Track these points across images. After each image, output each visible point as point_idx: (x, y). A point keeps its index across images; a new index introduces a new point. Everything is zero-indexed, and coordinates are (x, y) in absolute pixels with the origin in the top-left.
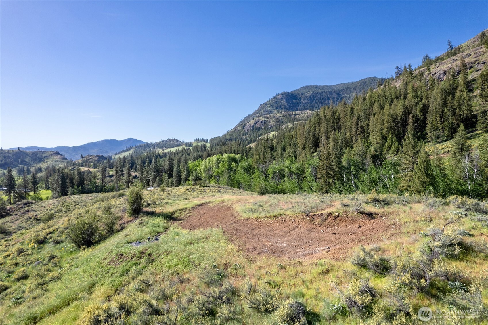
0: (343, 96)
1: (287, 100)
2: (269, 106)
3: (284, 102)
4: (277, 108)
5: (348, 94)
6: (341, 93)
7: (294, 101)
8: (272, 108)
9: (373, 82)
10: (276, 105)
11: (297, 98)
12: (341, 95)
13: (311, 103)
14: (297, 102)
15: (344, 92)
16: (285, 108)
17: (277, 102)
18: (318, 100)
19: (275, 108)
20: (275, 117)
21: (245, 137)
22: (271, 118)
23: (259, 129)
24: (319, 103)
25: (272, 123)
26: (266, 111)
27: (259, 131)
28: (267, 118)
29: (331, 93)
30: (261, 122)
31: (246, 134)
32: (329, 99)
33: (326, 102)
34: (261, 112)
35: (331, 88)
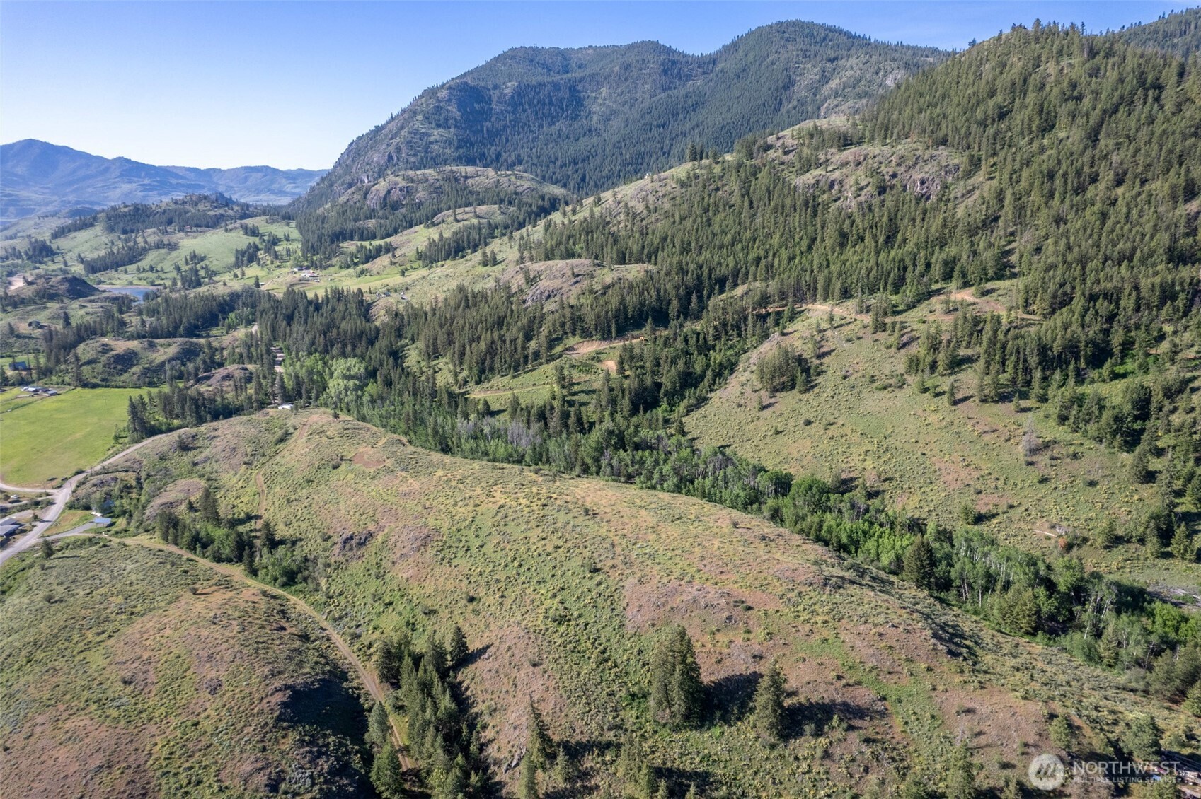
0: (582, 95)
1: (460, 107)
2: (420, 117)
3: (453, 108)
4: (438, 126)
5: (593, 91)
6: (579, 87)
7: (476, 106)
8: (427, 125)
9: (643, 66)
10: (437, 117)
11: (483, 97)
12: (578, 91)
13: (513, 112)
14: (483, 108)
15: (586, 85)
16: (456, 126)
17: (438, 109)
18: (529, 105)
19: (433, 125)
20: (427, 180)
21: (371, 223)
22: (420, 182)
23: (396, 206)
24: (529, 112)
25: (421, 195)
26: (415, 132)
27: (397, 209)
28: (412, 181)
29: (556, 86)
30: (401, 190)
31: (371, 214)
32: (551, 103)
33: (545, 111)
34: (403, 133)
35: (565, 59)
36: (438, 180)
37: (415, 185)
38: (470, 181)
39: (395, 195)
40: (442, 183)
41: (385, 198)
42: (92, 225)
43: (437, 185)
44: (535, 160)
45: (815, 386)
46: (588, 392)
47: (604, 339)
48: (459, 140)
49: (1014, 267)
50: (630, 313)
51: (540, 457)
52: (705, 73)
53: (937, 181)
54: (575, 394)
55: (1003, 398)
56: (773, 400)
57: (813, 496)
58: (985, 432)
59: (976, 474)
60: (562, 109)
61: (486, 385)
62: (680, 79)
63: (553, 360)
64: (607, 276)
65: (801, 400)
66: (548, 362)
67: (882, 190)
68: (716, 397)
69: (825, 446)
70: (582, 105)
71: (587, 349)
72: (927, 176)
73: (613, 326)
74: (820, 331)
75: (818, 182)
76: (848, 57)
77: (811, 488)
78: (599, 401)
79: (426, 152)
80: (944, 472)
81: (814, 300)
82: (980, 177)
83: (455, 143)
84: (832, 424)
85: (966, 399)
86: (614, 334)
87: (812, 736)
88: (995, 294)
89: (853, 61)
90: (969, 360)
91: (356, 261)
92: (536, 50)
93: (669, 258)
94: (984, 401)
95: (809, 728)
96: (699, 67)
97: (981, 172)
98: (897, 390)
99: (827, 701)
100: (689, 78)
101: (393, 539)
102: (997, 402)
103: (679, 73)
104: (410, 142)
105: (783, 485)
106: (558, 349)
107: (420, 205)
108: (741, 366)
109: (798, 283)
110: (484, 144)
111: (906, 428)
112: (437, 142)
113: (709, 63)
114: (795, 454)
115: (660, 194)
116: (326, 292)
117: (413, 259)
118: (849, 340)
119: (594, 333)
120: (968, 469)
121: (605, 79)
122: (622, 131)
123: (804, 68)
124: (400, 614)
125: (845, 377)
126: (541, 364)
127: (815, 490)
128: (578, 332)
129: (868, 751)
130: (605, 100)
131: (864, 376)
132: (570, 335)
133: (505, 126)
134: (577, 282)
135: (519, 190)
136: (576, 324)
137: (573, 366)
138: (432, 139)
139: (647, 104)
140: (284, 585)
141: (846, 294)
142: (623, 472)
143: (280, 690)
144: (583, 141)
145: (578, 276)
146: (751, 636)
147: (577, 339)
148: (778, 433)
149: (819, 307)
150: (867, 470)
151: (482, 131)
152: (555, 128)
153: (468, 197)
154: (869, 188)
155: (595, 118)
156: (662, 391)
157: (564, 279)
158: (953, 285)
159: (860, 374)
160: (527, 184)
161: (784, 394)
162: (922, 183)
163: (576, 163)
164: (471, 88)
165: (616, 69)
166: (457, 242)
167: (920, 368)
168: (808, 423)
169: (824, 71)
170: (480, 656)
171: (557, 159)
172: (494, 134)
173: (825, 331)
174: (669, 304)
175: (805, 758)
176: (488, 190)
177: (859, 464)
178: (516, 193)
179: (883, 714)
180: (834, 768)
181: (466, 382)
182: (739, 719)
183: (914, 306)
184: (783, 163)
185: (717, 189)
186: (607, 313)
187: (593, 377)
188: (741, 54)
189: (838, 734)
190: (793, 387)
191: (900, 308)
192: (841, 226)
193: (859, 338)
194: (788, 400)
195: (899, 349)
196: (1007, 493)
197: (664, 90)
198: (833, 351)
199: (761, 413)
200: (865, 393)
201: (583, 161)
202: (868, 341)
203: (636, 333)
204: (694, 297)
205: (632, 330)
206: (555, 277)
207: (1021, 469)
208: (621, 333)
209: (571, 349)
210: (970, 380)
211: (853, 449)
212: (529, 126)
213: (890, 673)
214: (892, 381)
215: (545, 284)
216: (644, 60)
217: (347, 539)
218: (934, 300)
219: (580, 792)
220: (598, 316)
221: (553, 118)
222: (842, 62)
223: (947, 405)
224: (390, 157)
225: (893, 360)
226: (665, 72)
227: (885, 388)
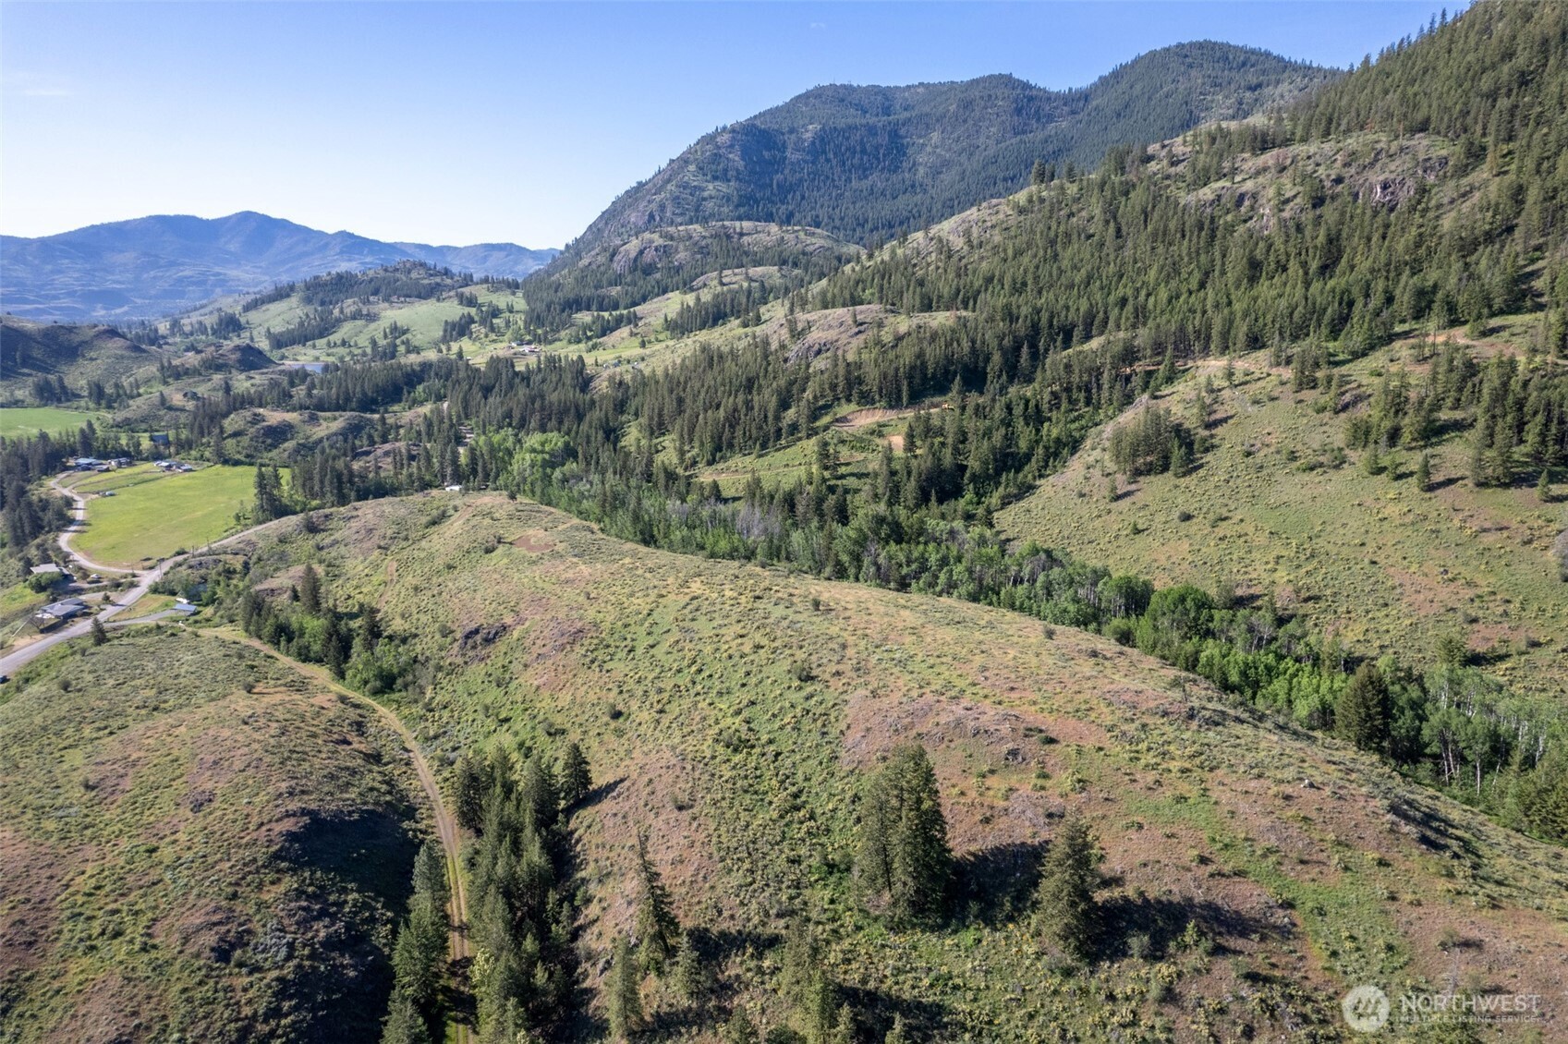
0: (905, 141)
1: (745, 154)
2: (692, 168)
3: (735, 157)
4: (715, 178)
5: (920, 137)
6: (902, 132)
7: (766, 154)
8: (700, 177)
9: (989, 104)
10: (714, 167)
11: (775, 143)
12: (902, 137)
13: (813, 163)
14: (774, 157)
15: (911, 129)
16: (737, 179)
17: (716, 157)
18: (835, 154)
19: (709, 178)
20: (691, 237)
21: (615, 291)
22: (681, 239)
23: (648, 270)
24: (834, 162)
25: (682, 256)
26: (685, 186)
27: (649, 274)
28: (672, 238)
29: (872, 130)
30: (656, 250)
31: (617, 280)
32: (864, 151)
33: (856, 161)
34: (669, 187)
35: (887, 99)
36: (704, 237)
37: (674, 244)
38: (746, 239)
39: (649, 256)
40: (709, 241)
41: (635, 260)
42: (288, 296)
43: (703, 243)
44: (837, 223)
45: (1201, 466)
46: (860, 476)
47: (891, 407)
48: (740, 196)
49: (1541, 295)
50: (930, 371)
51: (777, 552)
52: (1073, 112)
53: (1410, 182)
54: (843, 477)
55: (1516, 480)
56: (1133, 487)
57: (1186, 612)
58: (1485, 530)
59: (1470, 593)
60: (878, 159)
61: (721, 466)
62: (1038, 120)
63: (817, 434)
64: (903, 324)
65: (1176, 487)
66: (809, 437)
67: (1318, 202)
68: (1047, 486)
69: (1211, 551)
70: (905, 154)
71: (865, 419)
72: (1392, 176)
73: (905, 387)
74: (1212, 391)
75: (1219, 197)
76: (1278, 82)
77: (1183, 599)
78: (874, 487)
79: (697, 210)
80: (1409, 589)
81: (1206, 352)
82: (1482, 173)
83: (735, 199)
84: (1223, 519)
85: (1450, 482)
86: (905, 400)
87: (1145, 957)
88: (1505, 334)
89: (1284, 87)
90: (1459, 426)
91: (589, 334)
92: (849, 89)
93: (995, 300)
94: (1482, 485)
95: (1137, 942)
96: (1065, 104)
97: (1485, 167)
98: (1331, 472)
99: (1176, 898)
100: (1050, 118)
101: (533, 636)
102: (1506, 486)
103: (1037, 112)
104: (678, 198)
105: (1137, 599)
106: (825, 420)
107: (678, 269)
108: (1088, 443)
109: (1182, 329)
110: (772, 202)
111: (1344, 525)
112: (711, 198)
113: (1079, 99)
114: (1163, 561)
115: (989, 224)
116: (539, 361)
117: (659, 329)
118: (1256, 402)
119: (877, 397)
120: (1452, 585)
121: (938, 120)
122: (956, 187)
123: (1212, 101)
124: (516, 734)
125: (1248, 454)
126: (800, 439)
127: (1189, 604)
128: (855, 397)
129: (1253, 996)
130: (936, 147)
131: (1278, 452)
132: (843, 401)
133: (801, 180)
134: (860, 332)
135: (811, 248)
136: (852, 387)
137: (843, 442)
138: (706, 194)
139: (991, 152)
140: (376, 693)
141: (1255, 343)
142: (894, 574)
143: (294, 815)
144: (902, 201)
145: (861, 324)
146: (1048, 783)
147: (853, 406)
149: (1213, 362)
150: (1281, 584)
151: (771, 185)
152: (866, 184)
153: (741, 257)
154: (1298, 200)
155: (921, 171)
156: (968, 474)
157: (842, 329)
158: (1431, 325)
159: (1272, 449)
160: (819, 242)
161: (1151, 478)
162: (1385, 187)
163: (891, 227)
164: (760, 131)
165: (953, 108)
166: (717, 306)
167: (1373, 437)
168: (1187, 517)
169: (1240, 103)
170: (608, 793)
171: (866, 221)
172: (786, 190)
173: (1219, 390)
174: (987, 359)
175: (1128, 999)
176: (767, 249)
177: (1264, 575)
178: (804, 253)
179: (1286, 932)
180: (1183, 1022)
181: (694, 463)
182: (1011, 919)
183: (1364, 355)
184: (1168, 177)
185: (1071, 215)
186: (897, 369)
187: (870, 456)
188: (1124, 85)
189: (1194, 959)
190: (1165, 468)
191: (1341, 357)
192: (1251, 251)
193: (1273, 399)
194: (1156, 488)
195: (1337, 412)
196: (1526, 623)
197: (1016, 134)
198: (1231, 417)
199: (1114, 504)
200: (1279, 475)
201: (901, 223)
202: (1287, 401)
203: (937, 399)
204: (1025, 349)
205: (933, 396)
206: (830, 327)
207: (1553, 588)
208: (916, 398)
209: (844, 420)
210: (1457, 454)
211: (1256, 555)
212: (833, 180)
213: (1302, 862)
214: (1326, 459)
215: (815, 336)
216: (990, 96)
217: (471, 633)
218: (1397, 344)
219: (711, 1017)
220: (885, 376)
221: (865, 170)
222: (1267, 91)
223: (1416, 490)
224: (652, 217)
225: (1326, 428)
226: (1018, 111)
227: (1312, 469)
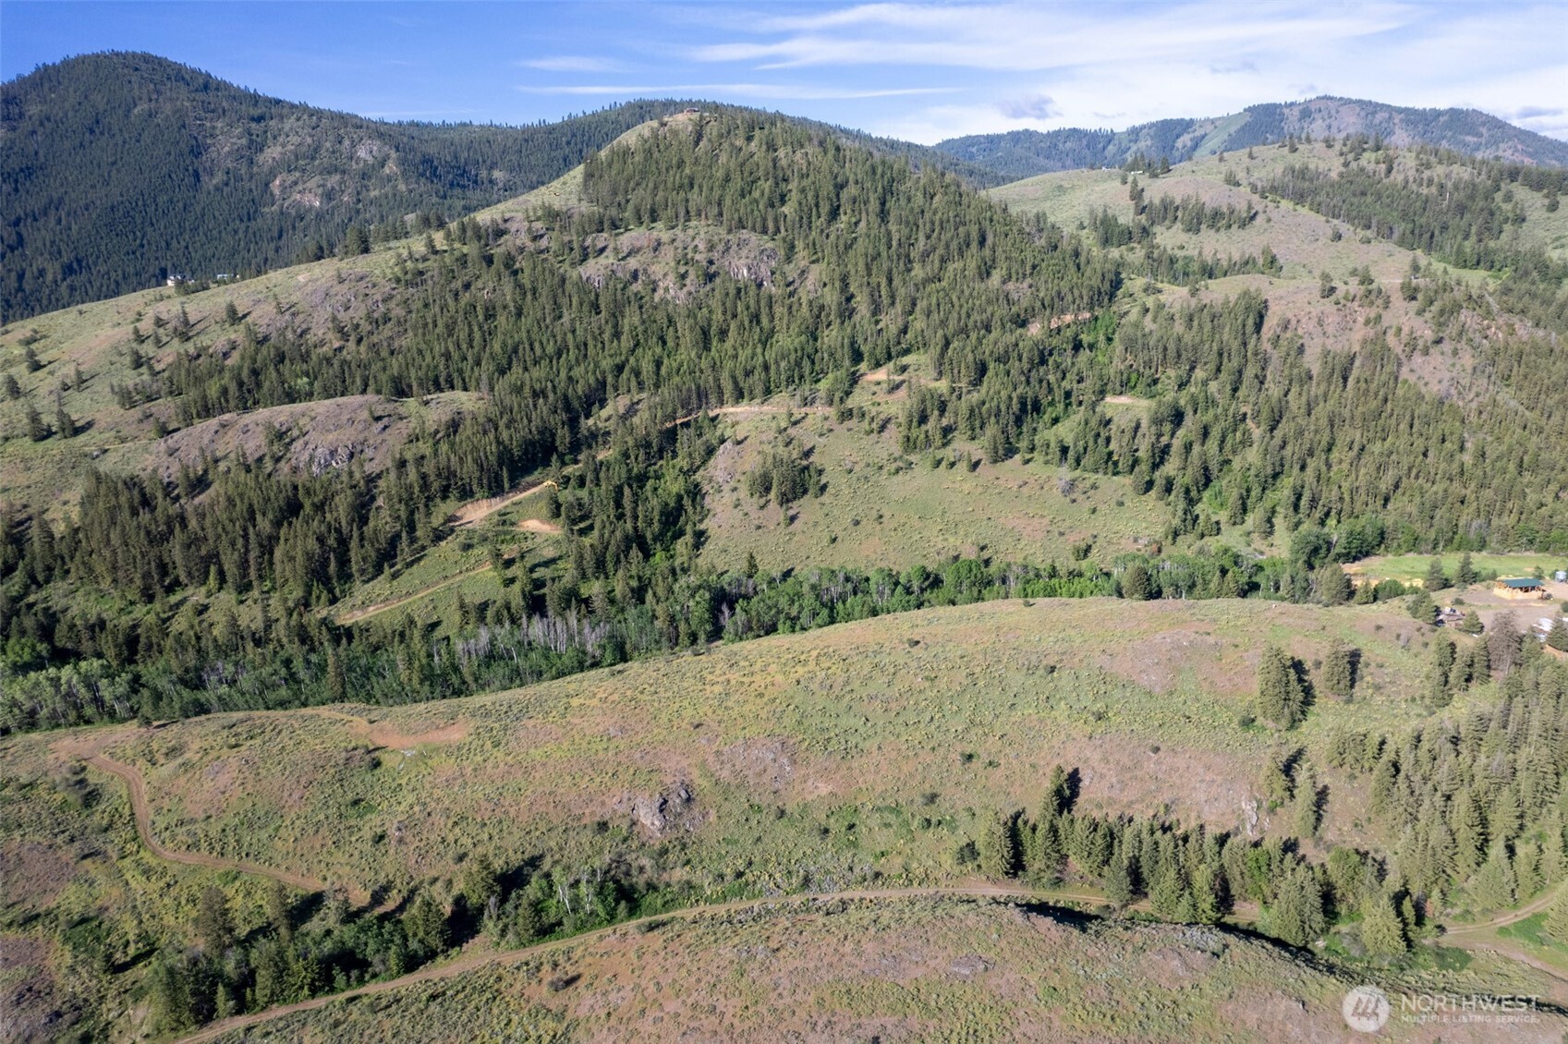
45: (826, 485)
47: (494, 496)
56: (793, 511)
58: (1020, 486)
59: (1046, 521)
61: (352, 600)
63: (443, 538)
64: (428, 412)
65: (824, 504)
66: (434, 543)
71: (478, 513)
73: (506, 474)
74: (781, 432)
75: (611, 272)
76: (281, 117)
81: (721, 403)
84: (881, 517)
85: (978, 463)
86: (507, 485)
88: (910, 370)
89: (292, 123)
90: (951, 430)
94: (994, 461)
98: (910, 471)
102: (1004, 459)
108: (707, 488)
118: (821, 435)
119: (477, 489)
123: (214, 128)
125: (850, 471)
126: (424, 548)
128: (452, 493)
131: (867, 466)
132: (438, 500)
134: (386, 427)
136: (447, 483)
137: (486, 539)
145: (379, 418)
148: (834, 540)
149: (732, 410)
154: (691, 276)
157: (358, 427)
159: (862, 464)
167: (918, 445)
168: (857, 523)
169: (249, 134)
183: (851, 392)
184: (540, 251)
185: (467, 287)
186: (487, 457)
187: (531, 544)
190: (805, 492)
193: (829, 431)
194: (809, 507)
195: (880, 433)
196: (1080, 528)
198: (814, 448)
199: (792, 528)
200: (883, 480)
202: (841, 432)
203: (530, 479)
205: (522, 477)
206: (337, 426)
207: (1071, 508)
208: (515, 482)
209: (456, 518)
210: (966, 445)
211: (926, 534)
214: (901, 464)
215: (324, 437)
218: (862, 383)
223: (967, 472)
225: (880, 445)
227: (897, 471)
